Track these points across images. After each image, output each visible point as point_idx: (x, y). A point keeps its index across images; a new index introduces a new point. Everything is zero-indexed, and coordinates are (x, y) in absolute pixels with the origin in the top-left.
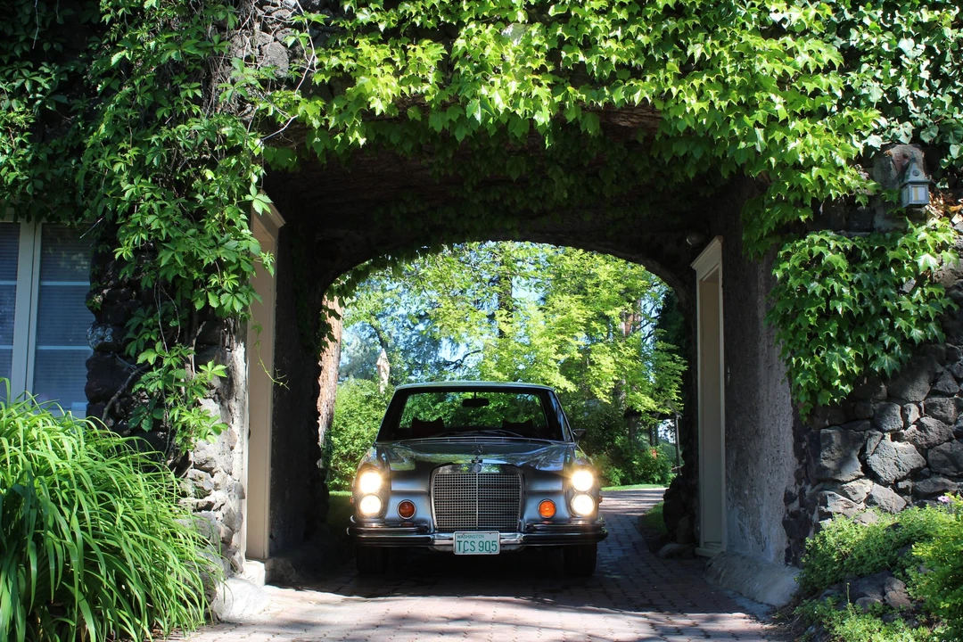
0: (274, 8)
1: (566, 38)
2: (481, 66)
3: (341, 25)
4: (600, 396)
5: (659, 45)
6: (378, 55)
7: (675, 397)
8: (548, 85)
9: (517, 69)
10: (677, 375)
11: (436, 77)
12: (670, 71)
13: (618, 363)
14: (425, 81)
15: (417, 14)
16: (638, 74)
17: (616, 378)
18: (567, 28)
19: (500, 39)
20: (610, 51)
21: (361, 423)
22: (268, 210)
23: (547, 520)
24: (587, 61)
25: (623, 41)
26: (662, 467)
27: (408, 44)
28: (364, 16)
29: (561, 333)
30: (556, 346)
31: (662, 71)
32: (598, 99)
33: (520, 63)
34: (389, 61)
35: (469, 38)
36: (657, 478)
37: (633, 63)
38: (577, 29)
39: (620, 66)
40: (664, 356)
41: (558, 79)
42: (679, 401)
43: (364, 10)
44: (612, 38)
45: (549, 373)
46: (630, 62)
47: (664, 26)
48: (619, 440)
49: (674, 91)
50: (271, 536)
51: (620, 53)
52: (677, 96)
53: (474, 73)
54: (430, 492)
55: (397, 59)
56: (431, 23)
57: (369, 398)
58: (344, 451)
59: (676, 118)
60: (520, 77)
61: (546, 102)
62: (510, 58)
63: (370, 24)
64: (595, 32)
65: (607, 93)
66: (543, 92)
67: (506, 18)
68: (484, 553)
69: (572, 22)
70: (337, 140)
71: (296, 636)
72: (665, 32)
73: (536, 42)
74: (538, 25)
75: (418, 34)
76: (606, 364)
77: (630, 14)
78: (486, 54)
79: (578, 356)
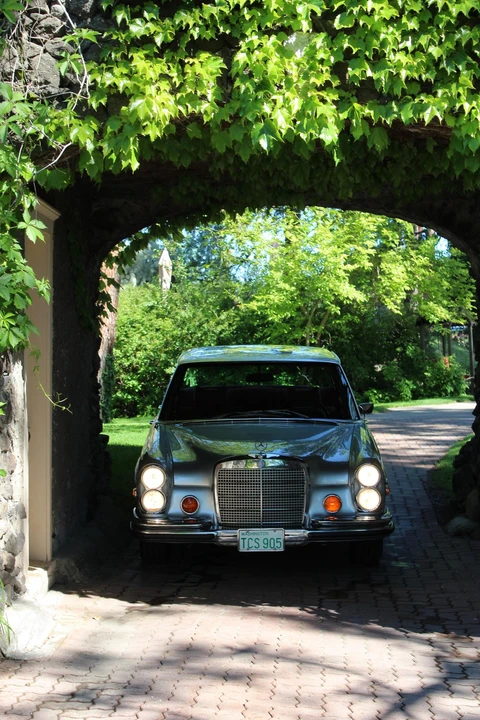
0: (42, 16)
1: (355, 51)
2: (262, 82)
3: (115, 37)
4: (391, 306)
5: (452, 56)
6: (154, 71)
7: (470, 306)
8: (333, 101)
9: (301, 85)
10: (472, 284)
11: (214, 94)
12: (463, 86)
13: (411, 272)
14: (204, 97)
15: (194, 25)
16: (428, 88)
17: (408, 289)
18: (354, 38)
19: (284, 52)
20: (398, 66)
21: (143, 335)
22: (42, 238)
23: (332, 515)
24: (375, 77)
25: (413, 53)
26: (454, 378)
27: (186, 57)
28: (137, 29)
29: (350, 241)
30: (346, 256)
31: (454, 86)
32: (386, 117)
33: (304, 78)
34: (164, 76)
35: (250, 51)
36: (450, 389)
37: (424, 77)
38: (364, 40)
39: (409, 80)
40: (457, 263)
41: (344, 94)
42: (474, 310)
43: (138, 21)
44: (402, 50)
45: (338, 284)
46: (420, 77)
47: (458, 36)
48: (410, 350)
49: (467, 107)
50: (54, 536)
51: (409, 68)
52: (470, 113)
53: (256, 91)
54: (213, 485)
55: (174, 74)
56: (209, 34)
57: (152, 308)
58: (127, 364)
59: (468, 136)
60: (303, 93)
61: (331, 121)
62: (294, 72)
63: (144, 37)
64: (384, 44)
65: (395, 109)
66: (327, 110)
67: (290, 27)
68: (269, 550)
69: (359, 33)
70: (112, 160)
71: (81, 680)
72: (458, 43)
73: (320, 55)
74: (323, 35)
75: (196, 47)
76: (397, 274)
77: (421, 23)
78: (269, 71)
79: (368, 265)
